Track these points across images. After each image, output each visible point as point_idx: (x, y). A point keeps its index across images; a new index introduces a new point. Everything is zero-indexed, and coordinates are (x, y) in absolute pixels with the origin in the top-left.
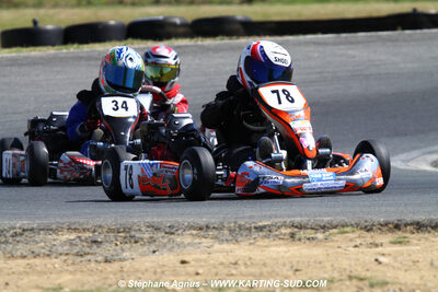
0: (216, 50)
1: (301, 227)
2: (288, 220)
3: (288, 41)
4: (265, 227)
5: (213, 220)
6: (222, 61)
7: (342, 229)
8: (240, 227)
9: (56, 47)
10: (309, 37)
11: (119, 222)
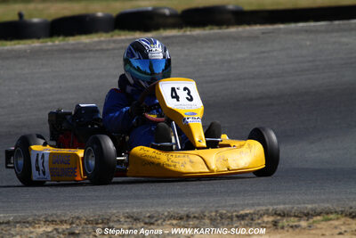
0: (206, 39)
1: (284, 215)
2: (271, 208)
3: (280, 29)
4: (246, 215)
5: (193, 210)
6: (211, 51)
7: (326, 216)
8: (221, 216)
9: (41, 40)
10: (301, 25)
11: (98, 213)
